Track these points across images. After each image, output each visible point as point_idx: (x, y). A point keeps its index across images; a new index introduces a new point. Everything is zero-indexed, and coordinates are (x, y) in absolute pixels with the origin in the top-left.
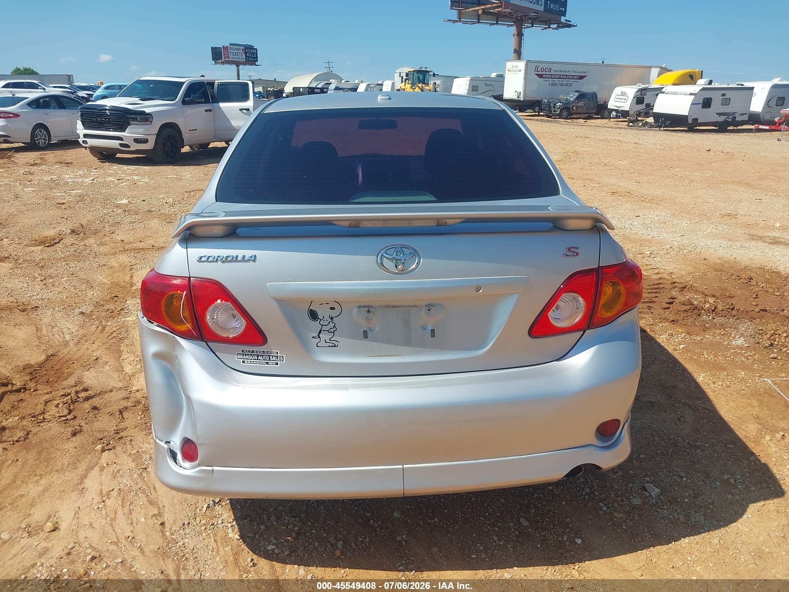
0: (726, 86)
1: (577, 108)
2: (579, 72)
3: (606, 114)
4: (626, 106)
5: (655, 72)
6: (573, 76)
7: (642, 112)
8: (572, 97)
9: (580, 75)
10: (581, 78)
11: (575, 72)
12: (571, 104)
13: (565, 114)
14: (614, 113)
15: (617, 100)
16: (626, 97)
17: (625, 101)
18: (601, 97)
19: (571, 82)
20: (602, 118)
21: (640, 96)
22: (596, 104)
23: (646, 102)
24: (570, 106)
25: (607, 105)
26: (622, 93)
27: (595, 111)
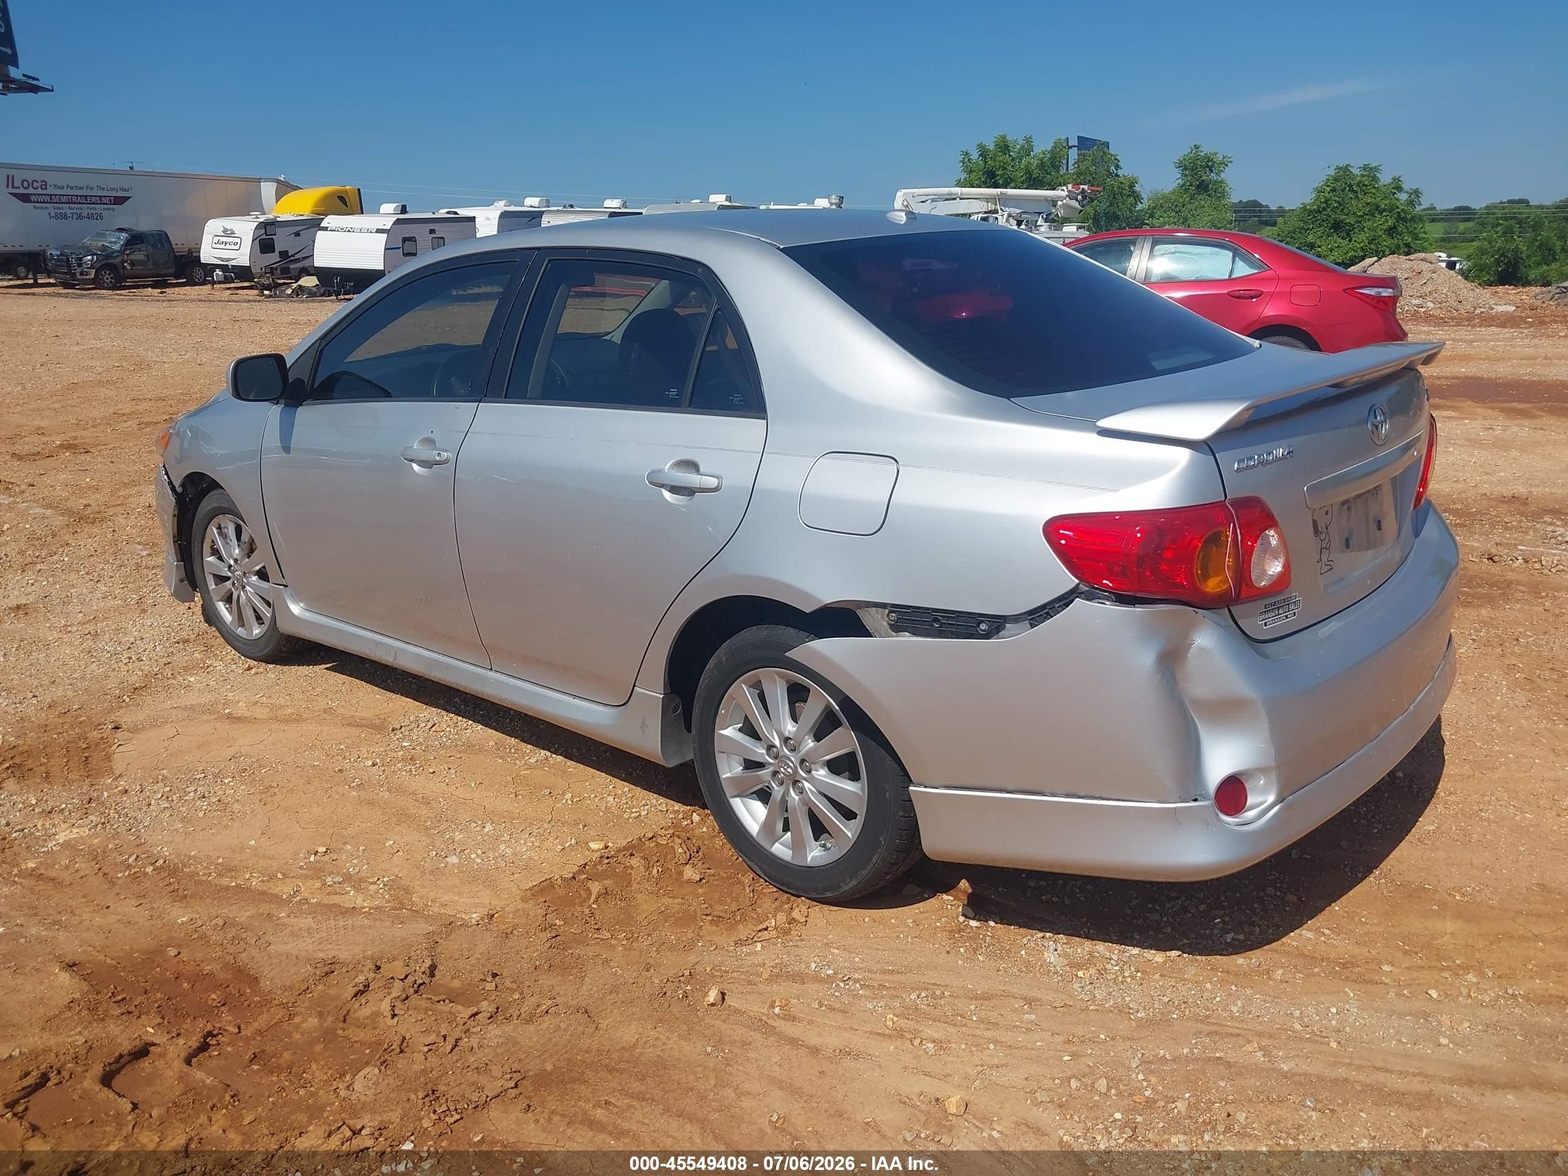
0: (430, 215)
1: (132, 264)
2: (112, 189)
3: (199, 273)
4: (242, 256)
5: (268, 190)
6: (100, 197)
7: (276, 269)
8: (115, 243)
9: (114, 194)
10: (120, 201)
11: (103, 189)
12: (117, 256)
13: (107, 278)
14: (218, 272)
15: (218, 246)
16: (238, 240)
17: (237, 247)
18: (179, 240)
19: (99, 212)
20: (191, 283)
21: (264, 237)
22: (172, 256)
23: (278, 248)
24: (116, 261)
25: (199, 257)
26: (225, 230)
27: (172, 270)
